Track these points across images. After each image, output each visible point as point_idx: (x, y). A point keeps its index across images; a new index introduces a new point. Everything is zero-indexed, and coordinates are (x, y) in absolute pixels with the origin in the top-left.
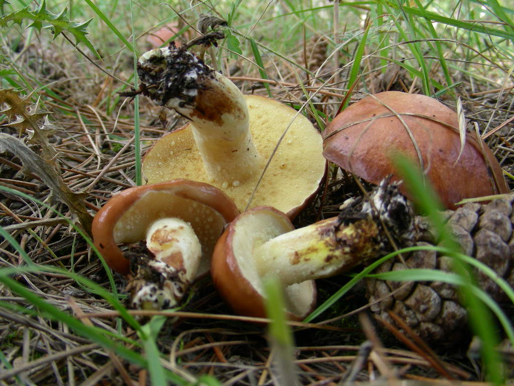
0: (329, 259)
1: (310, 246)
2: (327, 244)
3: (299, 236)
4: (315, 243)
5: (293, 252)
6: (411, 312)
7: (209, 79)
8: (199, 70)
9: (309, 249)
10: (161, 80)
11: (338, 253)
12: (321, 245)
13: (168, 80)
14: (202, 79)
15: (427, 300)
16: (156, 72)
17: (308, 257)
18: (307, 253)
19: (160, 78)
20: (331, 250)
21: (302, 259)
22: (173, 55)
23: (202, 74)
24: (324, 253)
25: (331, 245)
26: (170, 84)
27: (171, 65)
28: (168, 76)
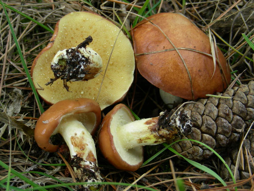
0: (156, 142)
1: (147, 137)
2: (155, 136)
3: (140, 131)
4: (149, 136)
5: (139, 139)
6: (190, 155)
7: (89, 65)
8: (84, 63)
9: (146, 138)
10: (66, 73)
11: (160, 140)
12: (152, 136)
13: (69, 72)
14: (86, 67)
15: (198, 151)
16: (63, 70)
17: (146, 141)
18: (145, 140)
19: (65, 72)
20: (157, 139)
21: (143, 142)
22: (70, 59)
23: (85, 64)
24: (154, 140)
25: (157, 137)
26: (71, 74)
27: (69, 63)
28: (69, 70)
